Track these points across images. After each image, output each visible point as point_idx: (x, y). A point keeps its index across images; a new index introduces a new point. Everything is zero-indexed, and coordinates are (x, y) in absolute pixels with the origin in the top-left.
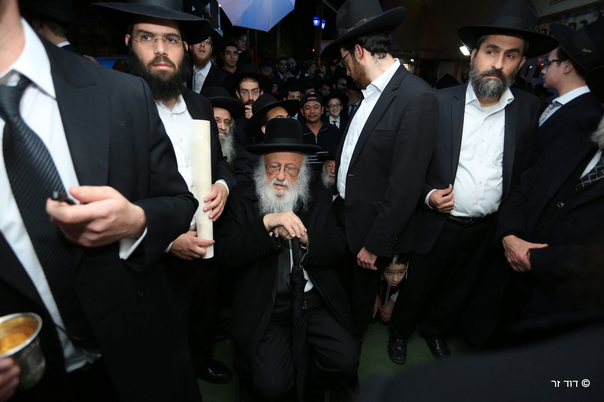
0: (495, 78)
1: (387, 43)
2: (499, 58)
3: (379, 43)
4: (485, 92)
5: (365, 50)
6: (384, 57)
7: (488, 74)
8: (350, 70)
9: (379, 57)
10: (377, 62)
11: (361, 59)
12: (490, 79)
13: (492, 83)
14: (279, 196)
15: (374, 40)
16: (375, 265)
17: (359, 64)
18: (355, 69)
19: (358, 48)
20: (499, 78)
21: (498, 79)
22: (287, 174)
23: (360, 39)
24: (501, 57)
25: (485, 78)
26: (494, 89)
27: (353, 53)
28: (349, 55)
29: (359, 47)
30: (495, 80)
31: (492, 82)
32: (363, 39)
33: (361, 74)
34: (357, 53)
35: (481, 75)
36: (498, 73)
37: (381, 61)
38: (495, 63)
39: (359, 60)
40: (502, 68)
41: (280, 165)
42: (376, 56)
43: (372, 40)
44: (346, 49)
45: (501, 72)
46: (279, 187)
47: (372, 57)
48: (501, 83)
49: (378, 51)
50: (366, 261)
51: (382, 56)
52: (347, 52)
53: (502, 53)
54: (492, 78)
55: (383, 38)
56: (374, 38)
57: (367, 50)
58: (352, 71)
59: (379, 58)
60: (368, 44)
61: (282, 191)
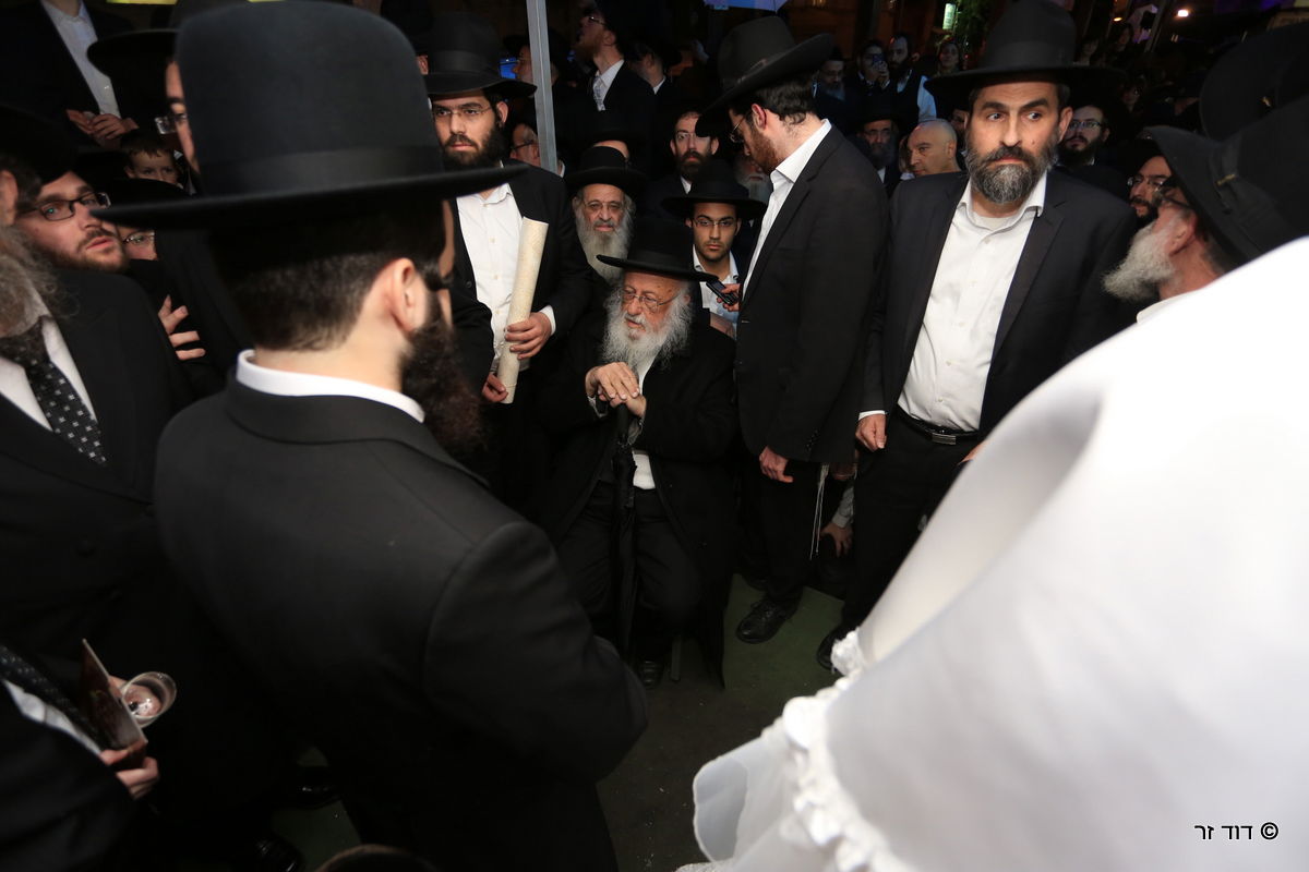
0: (1012, 162)
1: (806, 96)
2: (1008, 125)
3: (790, 98)
4: (997, 193)
5: (768, 112)
6: (802, 120)
7: (995, 157)
8: (748, 147)
9: (792, 121)
10: (790, 130)
11: (764, 128)
12: (1003, 167)
13: (1009, 173)
14: (633, 338)
15: (781, 94)
16: (786, 473)
17: (761, 135)
18: (756, 146)
19: (757, 109)
20: (1020, 160)
21: (1018, 163)
22: (644, 306)
23: (758, 93)
24: (1013, 121)
25: (993, 166)
26: (1014, 183)
27: (749, 118)
28: (744, 121)
29: (759, 108)
30: (1012, 166)
31: (1006, 171)
32: (764, 93)
33: (768, 153)
34: (756, 119)
35: (983, 162)
36: (1014, 151)
37: (796, 128)
38: (1004, 135)
39: (760, 130)
40: (1019, 142)
41: (635, 292)
42: (788, 119)
43: (778, 93)
44: (737, 113)
45: (1020, 149)
46: (632, 325)
47: (782, 122)
48: (1026, 169)
49: (791, 111)
50: (771, 467)
51: (798, 119)
52: (740, 117)
53: (1013, 114)
54: (1005, 162)
55: (799, 89)
56: (782, 89)
57: (772, 111)
58: (753, 149)
59: (794, 123)
60: (773, 100)
61: (634, 332)
